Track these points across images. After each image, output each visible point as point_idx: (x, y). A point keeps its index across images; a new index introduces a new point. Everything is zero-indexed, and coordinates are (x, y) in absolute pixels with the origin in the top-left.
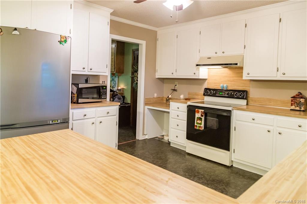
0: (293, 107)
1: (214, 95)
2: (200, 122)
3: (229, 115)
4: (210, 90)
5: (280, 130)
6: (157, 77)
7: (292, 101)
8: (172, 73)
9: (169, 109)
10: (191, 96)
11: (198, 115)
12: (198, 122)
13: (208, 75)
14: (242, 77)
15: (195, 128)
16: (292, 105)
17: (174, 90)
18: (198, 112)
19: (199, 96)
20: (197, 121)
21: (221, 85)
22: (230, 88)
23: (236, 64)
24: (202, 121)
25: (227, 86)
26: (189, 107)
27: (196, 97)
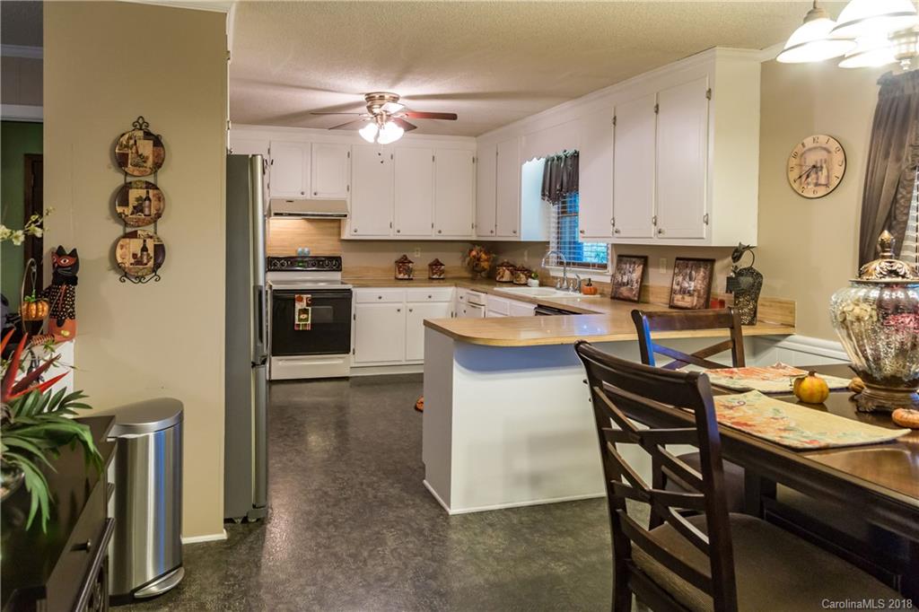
0: (402, 276)
1: (289, 269)
2: (305, 316)
4: (279, 259)
5: (411, 306)
7: (399, 267)
11: (298, 306)
12: (301, 317)
14: (340, 234)
15: (296, 328)
16: (400, 273)
18: (301, 300)
20: (299, 315)
21: (298, 249)
24: (308, 314)
25: (309, 252)
26: (276, 293)
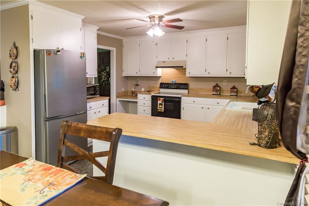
0: (214, 93)
1: (167, 88)
2: (161, 106)
3: (180, 100)
4: (164, 84)
5: (208, 106)
6: (124, 75)
7: (213, 89)
8: (137, 73)
9: (137, 99)
10: (149, 89)
11: (159, 102)
13: (162, 73)
14: (185, 74)
15: (158, 111)
16: (213, 92)
17: (137, 85)
18: (160, 100)
19: (156, 89)
20: (159, 106)
21: (172, 80)
22: (177, 82)
23: (183, 67)
25: (175, 81)
26: (153, 97)
27: (154, 89)
